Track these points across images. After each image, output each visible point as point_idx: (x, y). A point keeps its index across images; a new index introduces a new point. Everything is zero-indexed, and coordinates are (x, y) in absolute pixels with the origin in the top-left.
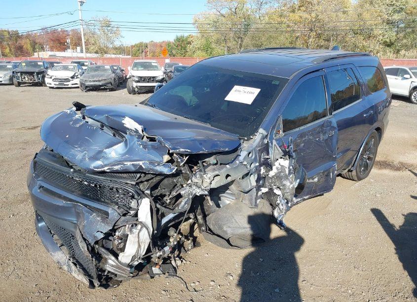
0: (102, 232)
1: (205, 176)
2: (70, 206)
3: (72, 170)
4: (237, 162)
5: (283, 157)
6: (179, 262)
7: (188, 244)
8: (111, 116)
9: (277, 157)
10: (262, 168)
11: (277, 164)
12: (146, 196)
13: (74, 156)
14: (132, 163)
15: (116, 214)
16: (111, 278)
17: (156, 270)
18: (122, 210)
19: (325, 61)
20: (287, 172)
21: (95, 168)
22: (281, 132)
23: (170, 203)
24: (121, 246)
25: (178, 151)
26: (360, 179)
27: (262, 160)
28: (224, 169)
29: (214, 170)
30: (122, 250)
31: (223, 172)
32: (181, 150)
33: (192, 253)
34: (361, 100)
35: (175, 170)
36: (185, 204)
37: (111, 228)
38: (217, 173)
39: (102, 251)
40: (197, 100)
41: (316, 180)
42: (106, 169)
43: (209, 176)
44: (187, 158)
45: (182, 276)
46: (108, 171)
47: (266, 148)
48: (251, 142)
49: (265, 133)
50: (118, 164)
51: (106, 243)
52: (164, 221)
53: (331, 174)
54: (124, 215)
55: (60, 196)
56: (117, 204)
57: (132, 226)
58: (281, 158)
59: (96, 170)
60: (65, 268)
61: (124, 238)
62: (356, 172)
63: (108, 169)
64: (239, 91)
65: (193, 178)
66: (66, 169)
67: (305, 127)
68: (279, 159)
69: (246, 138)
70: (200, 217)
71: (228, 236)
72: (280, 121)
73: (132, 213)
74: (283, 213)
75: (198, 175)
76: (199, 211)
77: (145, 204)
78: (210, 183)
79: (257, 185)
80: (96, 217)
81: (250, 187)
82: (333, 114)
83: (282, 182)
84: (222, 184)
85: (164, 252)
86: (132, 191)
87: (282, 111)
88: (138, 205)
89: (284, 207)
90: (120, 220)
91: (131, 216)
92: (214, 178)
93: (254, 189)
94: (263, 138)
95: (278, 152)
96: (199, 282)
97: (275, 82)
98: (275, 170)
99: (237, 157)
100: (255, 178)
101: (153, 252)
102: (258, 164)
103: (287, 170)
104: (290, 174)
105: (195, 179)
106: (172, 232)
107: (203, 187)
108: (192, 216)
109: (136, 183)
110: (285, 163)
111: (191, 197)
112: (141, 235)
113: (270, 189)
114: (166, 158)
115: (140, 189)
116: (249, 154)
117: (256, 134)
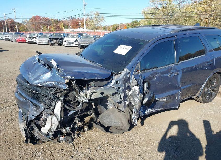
0: (34, 116)
1: (87, 92)
2: (26, 102)
3: (28, 84)
4: (109, 86)
5: (137, 85)
6: (76, 136)
7: (86, 128)
8: (47, 58)
9: (134, 85)
10: (127, 90)
11: (133, 88)
12: (60, 100)
13: (28, 77)
14: (50, 82)
15: (43, 108)
16: (39, 140)
17: (62, 138)
18: (46, 106)
19: (178, 32)
20: (137, 94)
21: (35, 84)
22: (139, 71)
23: (74, 105)
24: (44, 124)
25: (66, 77)
26: (205, 102)
27: (127, 86)
28: (100, 89)
29: (94, 89)
30: (44, 126)
31: (99, 90)
32: (69, 77)
33: (87, 133)
34: (205, 55)
35: (67, 87)
36: (80, 106)
37: (39, 114)
38: (94, 91)
39: (34, 125)
41: (165, 100)
42: (39, 84)
43: (90, 92)
44: (75, 82)
45: (74, 144)
46: (40, 86)
47: (128, 80)
48: (119, 75)
49: (128, 71)
50: (44, 83)
51: (36, 122)
52: (70, 114)
53: (176, 98)
54: (47, 109)
55: (24, 97)
56: (45, 103)
57: (48, 114)
58: (136, 85)
59: (35, 85)
60: (22, 132)
61: (45, 121)
62: (202, 97)
63: (40, 85)
64: (121, 48)
65: (80, 93)
66: (25, 84)
67: (157, 69)
68: (135, 86)
69: (116, 73)
70: (93, 114)
71: (106, 126)
72: (139, 65)
73: (52, 108)
74: (136, 116)
75: (85, 91)
76: (92, 111)
77: (59, 104)
78: (90, 96)
79: (124, 99)
80: (34, 108)
81: (119, 100)
82: (180, 62)
83: (133, 99)
84: (98, 97)
85: (66, 130)
86: (52, 97)
87: (141, 59)
88: (55, 104)
89: (136, 113)
90: (44, 111)
91: (51, 110)
92: (93, 93)
93: (123, 102)
94: (127, 74)
95: (135, 82)
96: (81, 148)
97: (141, 43)
98: (131, 92)
99: (108, 83)
100: (122, 95)
101: (60, 129)
102: (123, 88)
103: (137, 92)
104: (138, 94)
105: (81, 93)
106: (77, 120)
107: (86, 98)
108: (89, 113)
109: (54, 93)
110: (137, 88)
111: (82, 102)
112: (53, 119)
113: (130, 102)
114: (67, 81)
115: (57, 97)
116: (117, 82)
117: (122, 71)
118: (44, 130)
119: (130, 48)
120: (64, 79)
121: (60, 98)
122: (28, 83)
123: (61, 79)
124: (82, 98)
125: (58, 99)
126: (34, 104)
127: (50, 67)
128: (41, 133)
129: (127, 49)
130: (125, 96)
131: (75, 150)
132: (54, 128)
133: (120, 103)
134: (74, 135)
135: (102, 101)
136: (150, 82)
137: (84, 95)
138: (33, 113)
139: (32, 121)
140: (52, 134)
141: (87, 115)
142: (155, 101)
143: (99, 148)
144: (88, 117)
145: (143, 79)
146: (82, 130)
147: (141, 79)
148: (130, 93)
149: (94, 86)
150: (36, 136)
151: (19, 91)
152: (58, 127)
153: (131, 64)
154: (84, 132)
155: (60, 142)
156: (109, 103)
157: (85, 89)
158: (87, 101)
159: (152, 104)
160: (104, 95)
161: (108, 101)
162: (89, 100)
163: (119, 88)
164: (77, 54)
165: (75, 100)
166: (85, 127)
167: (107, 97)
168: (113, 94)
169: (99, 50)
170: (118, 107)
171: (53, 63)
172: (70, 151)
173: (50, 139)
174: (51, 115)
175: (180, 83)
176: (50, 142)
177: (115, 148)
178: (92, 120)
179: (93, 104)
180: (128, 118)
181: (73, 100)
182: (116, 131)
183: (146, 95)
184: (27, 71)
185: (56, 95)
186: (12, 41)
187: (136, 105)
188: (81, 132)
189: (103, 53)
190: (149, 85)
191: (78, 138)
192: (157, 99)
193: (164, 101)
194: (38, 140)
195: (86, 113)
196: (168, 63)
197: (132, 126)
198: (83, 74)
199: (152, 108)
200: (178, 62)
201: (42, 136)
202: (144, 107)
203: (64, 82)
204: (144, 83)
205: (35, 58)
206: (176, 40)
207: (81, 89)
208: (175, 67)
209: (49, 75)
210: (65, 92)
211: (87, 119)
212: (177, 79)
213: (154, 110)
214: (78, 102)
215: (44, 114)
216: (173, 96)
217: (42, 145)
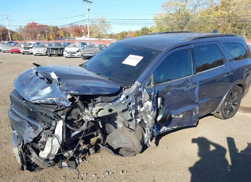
0: (32, 138)
1: (93, 109)
2: (22, 122)
3: (24, 101)
4: (118, 101)
5: (150, 100)
6: (81, 161)
7: (92, 151)
10: (138, 106)
11: (145, 104)
12: (62, 119)
13: (24, 93)
14: (50, 99)
15: (41, 128)
16: (38, 166)
17: (64, 164)
18: (46, 126)
19: (194, 39)
20: (150, 110)
21: (32, 101)
22: (152, 84)
23: (78, 124)
24: (42, 147)
25: (69, 92)
26: (225, 118)
27: (138, 101)
28: (107, 106)
29: (101, 105)
30: (43, 150)
31: (107, 107)
32: (72, 92)
33: (93, 157)
34: (224, 65)
36: (85, 125)
37: (37, 136)
38: (101, 107)
39: (31, 149)
40: (111, 64)
41: (181, 116)
42: (37, 101)
43: (96, 109)
44: (78, 97)
46: (38, 103)
47: (139, 94)
48: (130, 89)
49: (139, 84)
50: (43, 100)
51: (34, 145)
52: (73, 134)
53: (194, 113)
54: (46, 129)
55: (19, 116)
56: (44, 122)
57: (48, 136)
60: (16, 157)
61: (44, 143)
62: (222, 113)
63: (39, 102)
64: (131, 58)
66: (21, 101)
67: (172, 81)
68: (147, 101)
69: (126, 87)
70: (100, 135)
71: (115, 148)
72: (152, 77)
73: (52, 128)
74: (149, 136)
75: (90, 108)
76: (99, 131)
77: (60, 124)
78: (97, 113)
79: (135, 117)
80: (31, 129)
81: (130, 118)
82: (197, 74)
83: (146, 116)
84: (106, 115)
85: (69, 153)
86: (52, 115)
87: (153, 71)
88: (56, 124)
89: (149, 132)
90: (43, 132)
91: (51, 130)
92: (99, 110)
93: (134, 119)
94: (138, 87)
95: (147, 96)
96: (87, 174)
97: (154, 53)
98: (143, 108)
99: (118, 98)
100: (133, 112)
101: (62, 153)
102: (134, 104)
103: (150, 108)
104: (152, 111)
105: (86, 111)
106: (81, 143)
107: (91, 116)
108: (95, 134)
109: (55, 111)
110: (149, 104)
111: (87, 121)
112: (54, 142)
113: (142, 120)
114: (69, 97)
115: (57, 115)
116: (127, 97)
117: (133, 85)
118: (43, 154)
119: (141, 58)
120: (67, 94)
121: (62, 117)
122: (24, 99)
123: (63, 95)
124: (87, 116)
125: (59, 118)
126: (31, 125)
127: (50, 81)
128: (39, 158)
129: (138, 59)
130: (137, 113)
131: (80, 177)
132: (55, 152)
133: (131, 120)
134: (78, 160)
135: (111, 119)
136: (165, 96)
137: (89, 112)
138: (30, 134)
139: (28, 144)
140: (52, 158)
141: (93, 136)
142: (171, 118)
143: (107, 174)
144: (94, 138)
145: (156, 93)
146: (87, 154)
147: (155, 93)
148: (142, 110)
149: (101, 102)
150: (34, 162)
151: (13, 109)
152: (59, 150)
153: (142, 76)
154: (89, 155)
155: (62, 168)
156: (118, 121)
157: (91, 106)
158: (93, 119)
159: (166, 121)
160: (112, 112)
161: (117, 119)
162: (95, 118)
163: (130, 104)
164: (80, 66)
165: (78, 119)
166: (91, 149)
167: (116, 114)
168: (123, 111)
169: (106, 61)
170: (128, 126)
171: (54, 76)
172: (74, 178)
173: (51, 164)
174: (51, 136)
175: (198, 97)
176: (49, 168)
177: (125, 173)
178: (99, 141)
179: (100, 123)
180: (140, 138)
181: (76, 118)
182: (127, 153)
183: (160, 111)
184: (23, 86)
185: (56, 113)
186: (4, 52)
187: (149, 123)
188: (86, 155)
189: (110, 64)
190: (163, 100)
191: (83, 162)
192: (173, 116)
193: (180, 118)
194: (36, 166)
195: (91, 134)
196: (183, 75)
197: (145, 147)
198: (88, 89)
199: (167, 126)
200: (195, 74)
201: (41, 162)
202: (158, 125)
203: (67, 98)
204: (157, 97)
205: (32, 71)
206: (192, 49)
207: (86, 106)
208: (191, 79)
209: (48, 90)
210: (68, 109)
211: (93, 140)
212: (194, 93)
213: (169, 128)
214: (83, 121)
215: (43, 135)
216: (190, 112)
217: (41, 172)
